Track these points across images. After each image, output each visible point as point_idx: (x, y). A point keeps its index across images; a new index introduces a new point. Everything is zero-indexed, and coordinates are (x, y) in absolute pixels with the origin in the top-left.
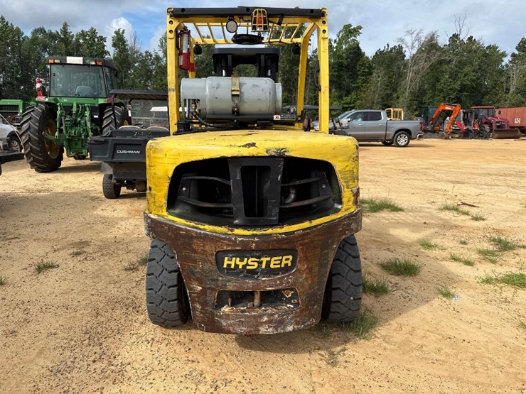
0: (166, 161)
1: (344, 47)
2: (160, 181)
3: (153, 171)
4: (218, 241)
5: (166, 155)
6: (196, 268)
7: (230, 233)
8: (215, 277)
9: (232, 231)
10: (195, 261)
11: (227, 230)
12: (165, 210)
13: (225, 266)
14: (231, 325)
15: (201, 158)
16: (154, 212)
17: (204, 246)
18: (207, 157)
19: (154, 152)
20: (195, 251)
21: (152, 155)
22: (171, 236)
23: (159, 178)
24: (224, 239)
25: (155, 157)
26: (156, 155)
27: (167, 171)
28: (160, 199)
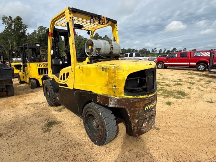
0: (124, 73)
1: (41, 34)
2: (121, 82)
3: (117, 78)
4: (145, 101)
5: (123, 71)
6: (136, 114)
7: (148, 97)
8: (143, 115)
9: (148, 96)
10: (136, 111)
11: (147, 96)
12: (123, 94)
13: (146, 109)
14: (146, 130)
15: (138, 70)
16: (118, 96)
17: (140, 104)
18: (140, 70)
19: (117, 70)
20: (136, 107)
21: (116, 71)
22: (127, 104)
23: (120, 81)
24: (146, 100)
25: (118, 72)
26: (119, 71)
27: (124, 78)
28: (121, 90)
